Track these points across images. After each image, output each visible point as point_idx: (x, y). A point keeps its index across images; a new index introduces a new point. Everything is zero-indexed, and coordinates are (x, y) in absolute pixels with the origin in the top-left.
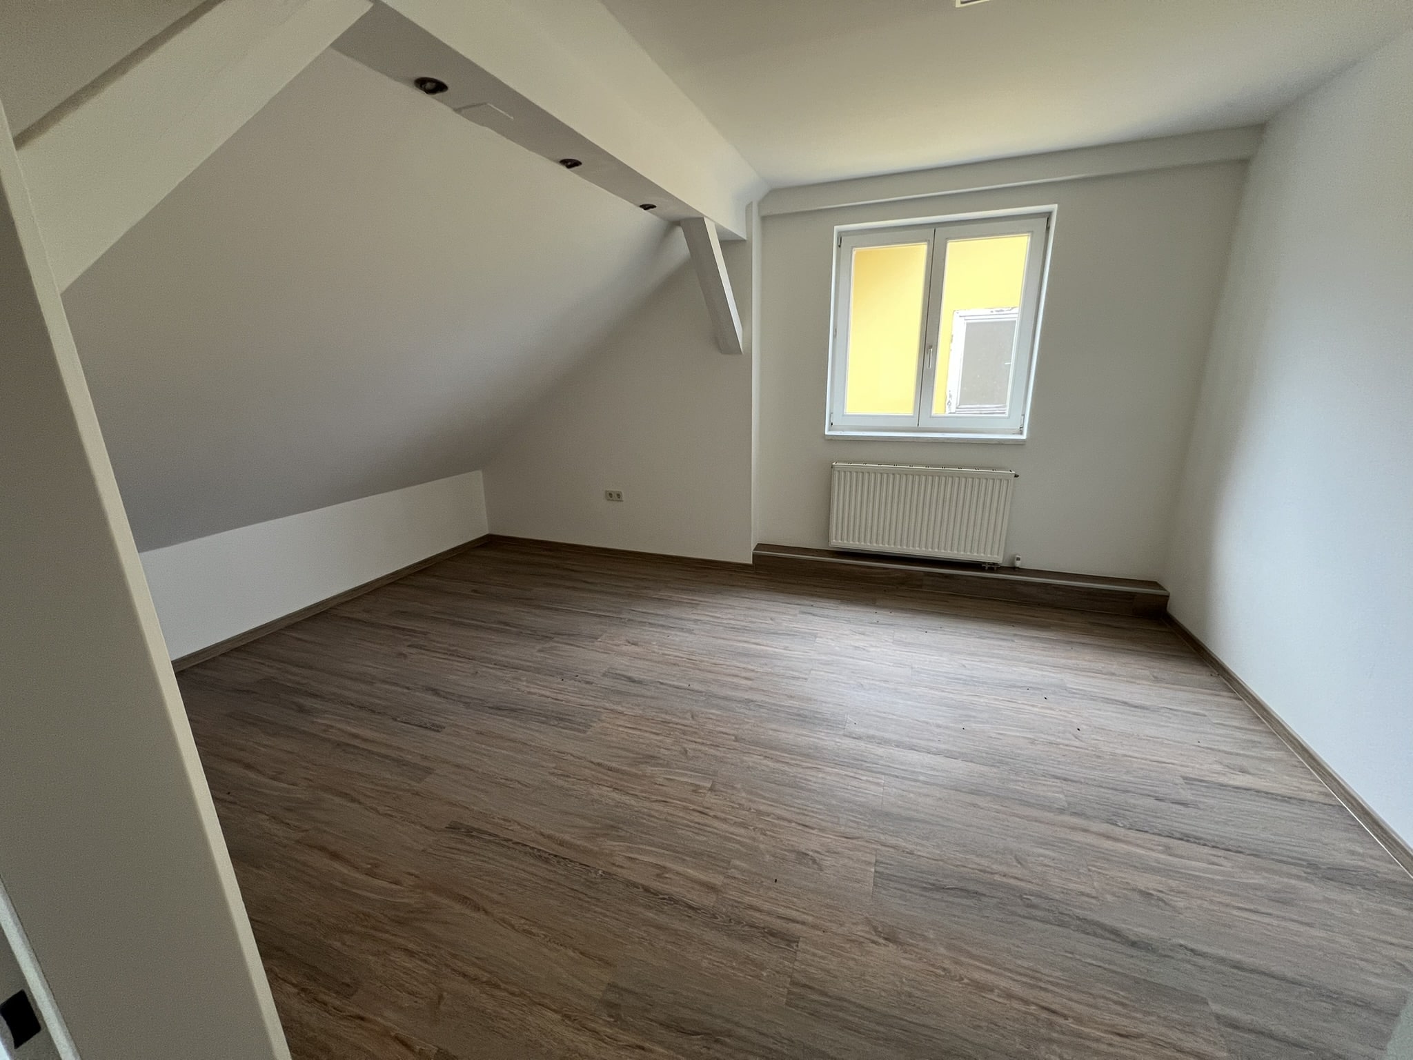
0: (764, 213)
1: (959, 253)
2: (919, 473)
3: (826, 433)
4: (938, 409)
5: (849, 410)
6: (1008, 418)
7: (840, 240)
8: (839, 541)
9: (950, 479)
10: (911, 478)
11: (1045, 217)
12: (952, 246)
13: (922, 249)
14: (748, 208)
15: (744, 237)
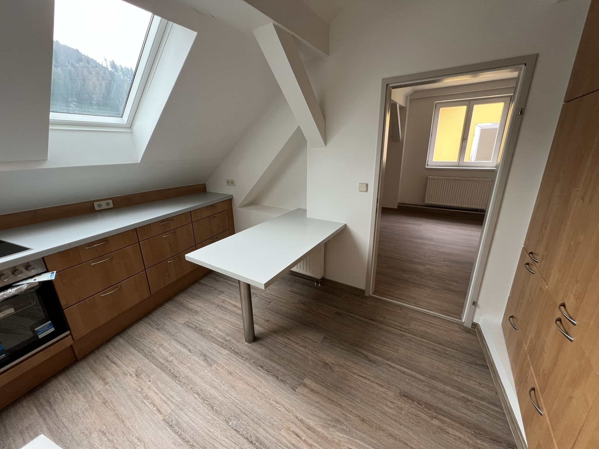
0: (411, 98)
1: (477, 108)
2: (458, 180)
3: (426, 167)
4: (466, 160)
5: (433, 160)
6: (492, 162)
7: (436, 105)
8: (428, 201)
9: (469, 182)
10: (455, 181)
11: (510, 97)
12: (475, 107)
13: (464, 108)
14: (407, 97)
15: (405, 106)
